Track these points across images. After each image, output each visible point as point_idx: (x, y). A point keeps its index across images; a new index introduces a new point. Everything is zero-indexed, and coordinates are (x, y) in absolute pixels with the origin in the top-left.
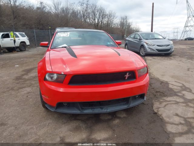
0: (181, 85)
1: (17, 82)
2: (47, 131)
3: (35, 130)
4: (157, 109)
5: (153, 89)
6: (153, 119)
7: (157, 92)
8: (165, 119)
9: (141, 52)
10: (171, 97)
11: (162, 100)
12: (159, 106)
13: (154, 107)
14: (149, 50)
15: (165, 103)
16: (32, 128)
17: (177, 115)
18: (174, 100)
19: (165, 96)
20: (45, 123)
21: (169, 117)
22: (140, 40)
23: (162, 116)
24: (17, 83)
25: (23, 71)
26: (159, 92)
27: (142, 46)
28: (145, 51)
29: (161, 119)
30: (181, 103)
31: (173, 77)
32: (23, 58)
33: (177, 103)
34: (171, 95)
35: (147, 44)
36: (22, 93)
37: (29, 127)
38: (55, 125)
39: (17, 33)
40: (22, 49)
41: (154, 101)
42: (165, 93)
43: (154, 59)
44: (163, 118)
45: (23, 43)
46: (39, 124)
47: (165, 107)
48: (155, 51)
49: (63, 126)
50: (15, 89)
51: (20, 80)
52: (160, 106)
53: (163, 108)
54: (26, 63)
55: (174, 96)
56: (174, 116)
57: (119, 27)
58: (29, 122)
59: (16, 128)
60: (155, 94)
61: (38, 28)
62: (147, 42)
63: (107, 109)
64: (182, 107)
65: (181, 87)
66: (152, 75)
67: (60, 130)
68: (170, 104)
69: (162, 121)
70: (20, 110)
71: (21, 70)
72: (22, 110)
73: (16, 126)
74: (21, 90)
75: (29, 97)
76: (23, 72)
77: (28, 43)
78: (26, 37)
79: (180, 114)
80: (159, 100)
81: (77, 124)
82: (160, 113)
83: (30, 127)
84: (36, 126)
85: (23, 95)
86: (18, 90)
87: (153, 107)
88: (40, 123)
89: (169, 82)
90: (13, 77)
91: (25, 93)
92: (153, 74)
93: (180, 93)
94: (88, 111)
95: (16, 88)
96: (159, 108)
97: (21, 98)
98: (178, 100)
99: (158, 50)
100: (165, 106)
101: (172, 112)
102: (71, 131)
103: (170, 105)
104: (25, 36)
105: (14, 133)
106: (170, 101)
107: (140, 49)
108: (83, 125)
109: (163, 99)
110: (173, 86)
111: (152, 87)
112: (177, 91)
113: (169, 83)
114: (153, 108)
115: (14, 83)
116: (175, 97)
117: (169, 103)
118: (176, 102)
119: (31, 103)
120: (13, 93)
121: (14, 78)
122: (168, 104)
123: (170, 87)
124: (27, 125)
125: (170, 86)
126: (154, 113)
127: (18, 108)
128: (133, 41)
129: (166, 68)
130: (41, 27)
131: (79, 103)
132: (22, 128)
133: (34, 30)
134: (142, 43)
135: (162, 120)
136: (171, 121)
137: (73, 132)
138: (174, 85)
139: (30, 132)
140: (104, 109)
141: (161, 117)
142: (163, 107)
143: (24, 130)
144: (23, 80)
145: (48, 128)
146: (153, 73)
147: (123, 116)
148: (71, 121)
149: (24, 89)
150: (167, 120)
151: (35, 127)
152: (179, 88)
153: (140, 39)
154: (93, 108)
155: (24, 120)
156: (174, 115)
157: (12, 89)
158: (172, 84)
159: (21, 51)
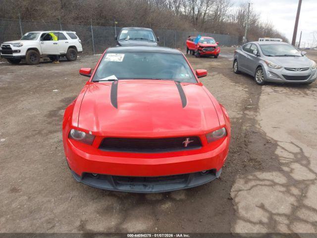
0: (297, 150)
1: (49, 120)
2: (67, 208)
3: (53, 204)
4: (236, 193)
5: (248, 153)
6: (223, 208)
7: (251, 160)
8: (240, 210)
9: (256, 76)
10: (270, 172)
11: (251, 177)
12: (242, 186)
13: (233, 187)
14: (270, 76)
15: (253, 183)
16: (49, 201)
17: (262, 207)
18: (271, 178)
19: (261, 169)
20: (68, 195)
21: (247, 209)
22: (258, 56)
23: (238, 205)
24: (49, 123)
25: (62, 101)
26: (255, 160)
27: (260, 67)
28: (263, 77)
29: (234, 209)
30: (278, 186)
31: (291, 133)
32: (67, 75)
33: (274, 184)
34: (269, 169)
35: (268, 64)
36: (51, 140)
37: (45, 200)
38: (80, 200)
39: (65, 33)
40: (71, 57)
41: (238, 177)
42: (263, 164)
43: (275, 91)
44: (238, 208)
45: (72, 48)
46: (60, 196)
47: (250, 190)
48: (280, 78)
49: (91, 203)
50: (43, 133)
51: (54, 118)
52: (243, 188)
53: (246, 192)
54: (70, 85)
55: (275, 171)
56: (256, 208)
57: (236, 21)
58: (48, 191)
59: (29, 198)
60: (245, 163)
61: (98, 24)
62: (269, 62)
63: (153, 189)
64: (276, 194)
65: (295, 154)
66: (257, 126)
67: (84, 209)
68: (261, 185)
69: (234, 215)
70: (42, 170)
71: (60, 98)
72: (44, 169)
73: (30, 196)
74: (51, 135)
75: (60, 148)
76: (62, 103)
77: (80, 48)
78: (78, 38)
79: (267, 206)
80: (246, 177)
81: (110, 203)
82: (237, 200)
83: (48, 199)
84: (56, 199)
85: (52, 145)
86: (47, 135)
87: (231, 187)
88: (61, 194)
89: (279, 143)
90: (45, 111)
91: (55, 142)
92: (259, 124)
93: (288, 167)
94: (125, 188)
95: (45, 131)
96: (240, 190)
97: (48, 149)
98: (277, 180)
99: (285, 76)
100: (252, 187)
101: (256, 200)
102: (98, 213)
103: (260, 187)
104: (76, 38)
105: (25, 206)
106: (264, 180)
107: (256, 72)
108: (117, 206)
109: (255, 176)
110: (282, 150)
111: (247, 150)
112: (284, 162)
113: (278, 145)
114: (231, 190)
115: (45, 121)
116: (274, 173)
117: (261, 183)
118: (272, 183)
119: (58, 160)
120: (40, 139)
121: (45, 113)
122: (256, 186)
123: (276, 153)
124: (44, 195)
125: (278, 152)
126: (229, 199)
127: (40, 166)
128: (246, 55)
129: (289, 113)
130: (103, 21)
131: (113, 176)
132: (36, 200)
133: (92, 27)
134: (260, 62)
135: (235, 212)
136: (248, 215)
137: (99, 216)
138: (286, 149)
139: (45, 208)
140: (148, 188)
141: (235, 207)
142: (248, 190)
143: (39, 203)
144: (57, 118)
145: (70, 204)
146: (261, 122)
147: (180, 197)
148: (103, 196)
149: (55, 134)
150: (242, 212)
151: (53, 200)
152: (292, 156)
153: (258, 54)
154: (133, 185)
155: (43, 187)
156: (257, 206)
157: (40, 133)
158: (283, 146)
159: (69, 60)
